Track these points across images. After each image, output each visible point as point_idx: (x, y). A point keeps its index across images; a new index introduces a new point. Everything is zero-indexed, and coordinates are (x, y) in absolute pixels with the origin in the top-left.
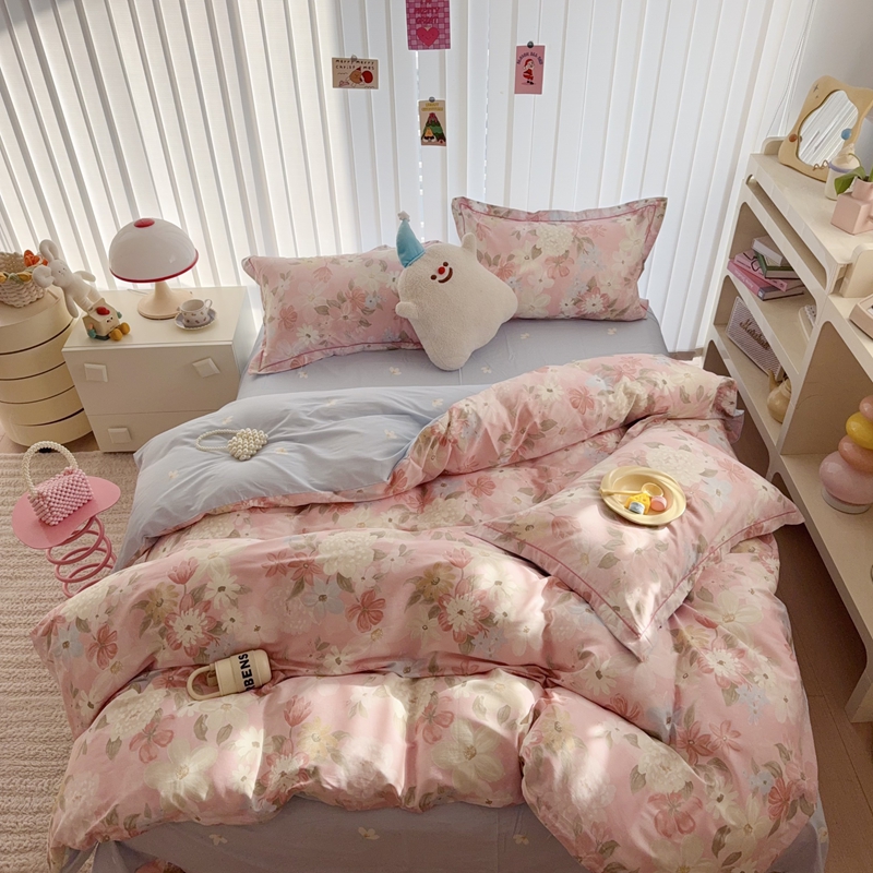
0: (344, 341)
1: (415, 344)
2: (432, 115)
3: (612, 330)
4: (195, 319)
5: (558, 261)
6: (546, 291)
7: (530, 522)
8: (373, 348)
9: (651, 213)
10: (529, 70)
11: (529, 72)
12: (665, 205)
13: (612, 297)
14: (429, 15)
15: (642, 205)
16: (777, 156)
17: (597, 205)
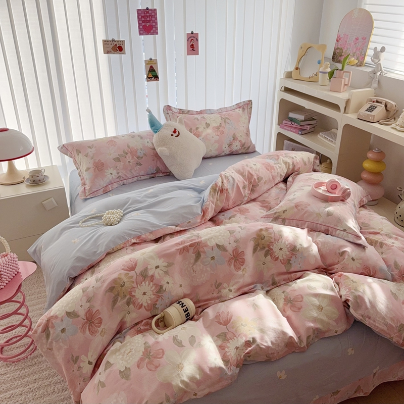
1: (163, 173)
2: (151, 67)
3: (246, 156)
4: (38, 178)
5: (218, 128)
6: (216, 142)
7: (284, 209)
8: (143, 178)
9: (247, 107)
11: (192, 45)
12: (252, 103)
13: (243, 142)
14: (148, 19)
15: (242, 104)
16: (292, 77)
17: (225, 105)
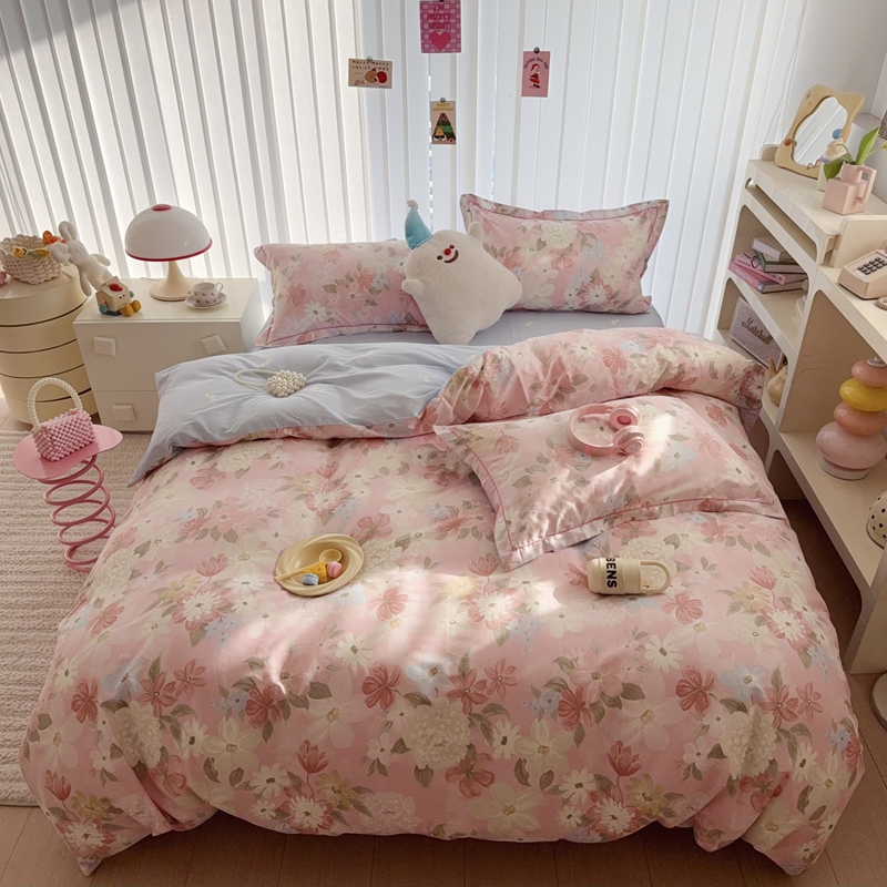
0: (352, 320)
1: (421, 326)
2: (443, 115)
3: (615, 320)
4: (205, 298)
5: (562, 255)
6: (550, 281)
8: (379, 328)
9: (653, 214)
10: (536, 74)
11: (536, 76)
12: (667, 206)
13: (615, 288)
14: (442, 21)
15: (644, 207)
16: (773, 160)
17: (601, 205)
